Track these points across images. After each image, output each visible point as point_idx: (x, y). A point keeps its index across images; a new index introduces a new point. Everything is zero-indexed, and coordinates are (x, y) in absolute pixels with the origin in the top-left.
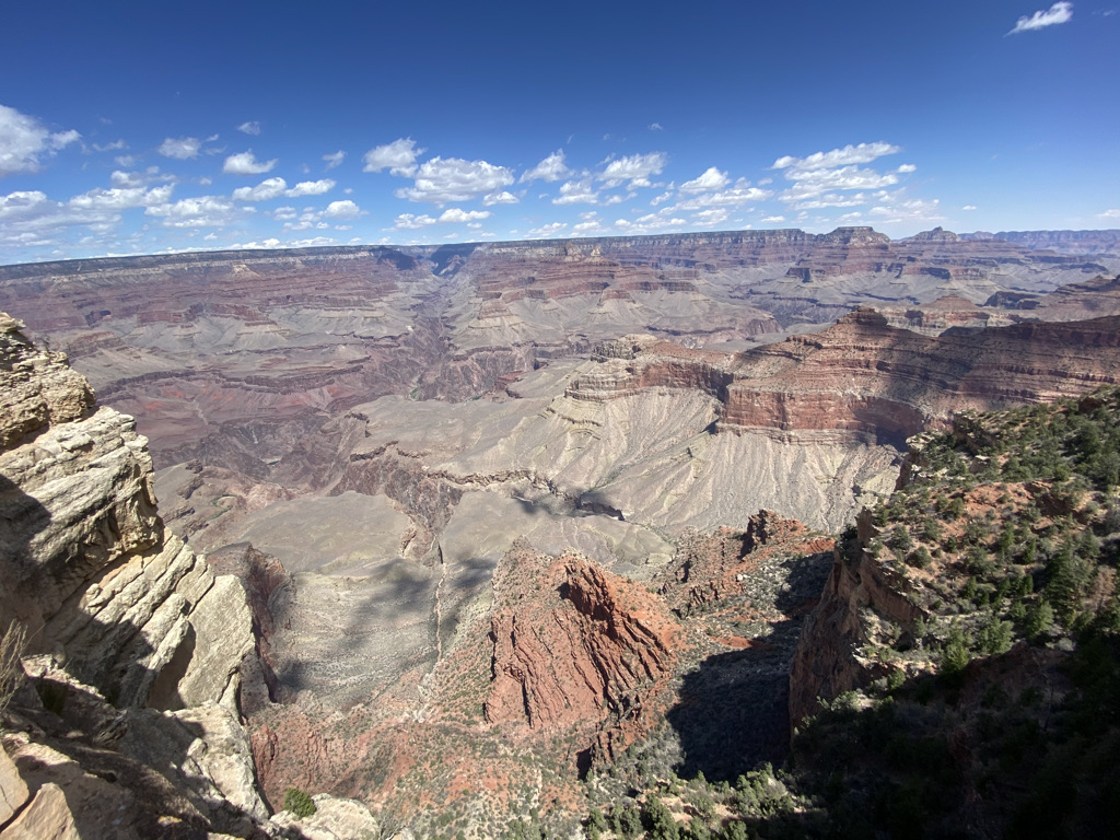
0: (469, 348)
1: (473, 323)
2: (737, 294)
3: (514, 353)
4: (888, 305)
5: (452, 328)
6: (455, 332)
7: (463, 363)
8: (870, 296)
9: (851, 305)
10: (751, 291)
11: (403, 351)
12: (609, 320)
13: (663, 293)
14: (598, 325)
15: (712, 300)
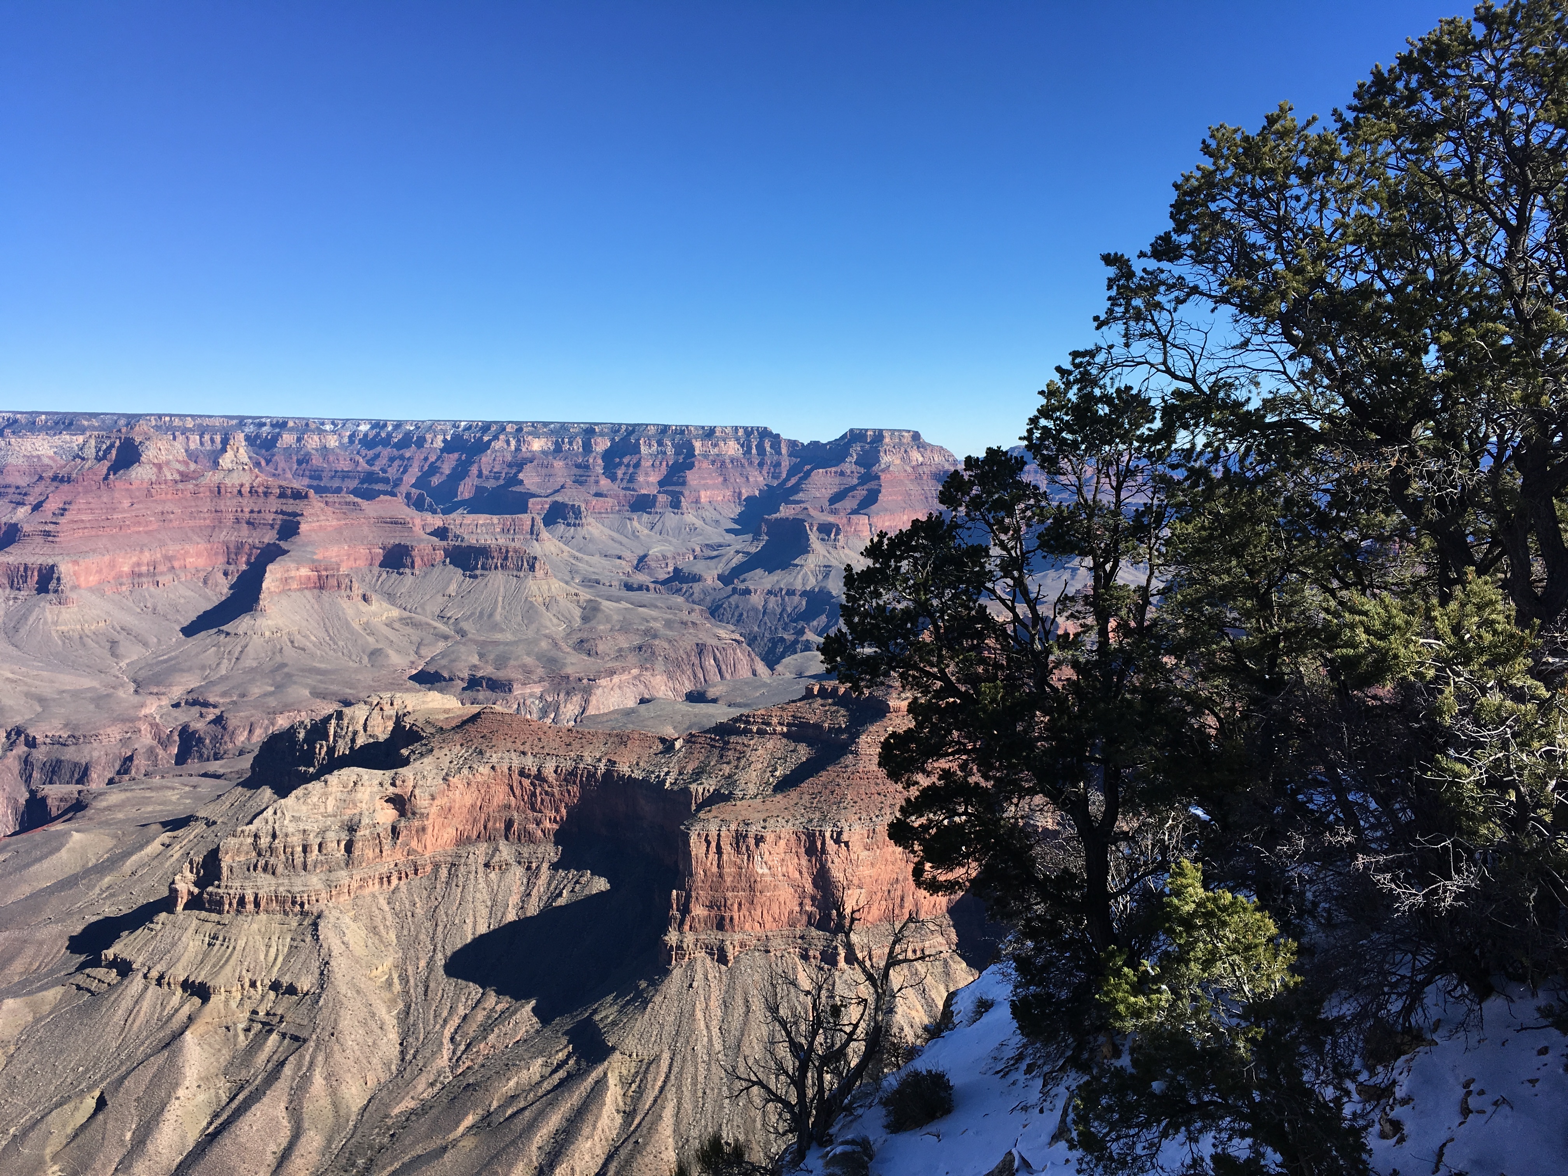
13: (450, 576)
14: (252, 670)
15: (585, 595)
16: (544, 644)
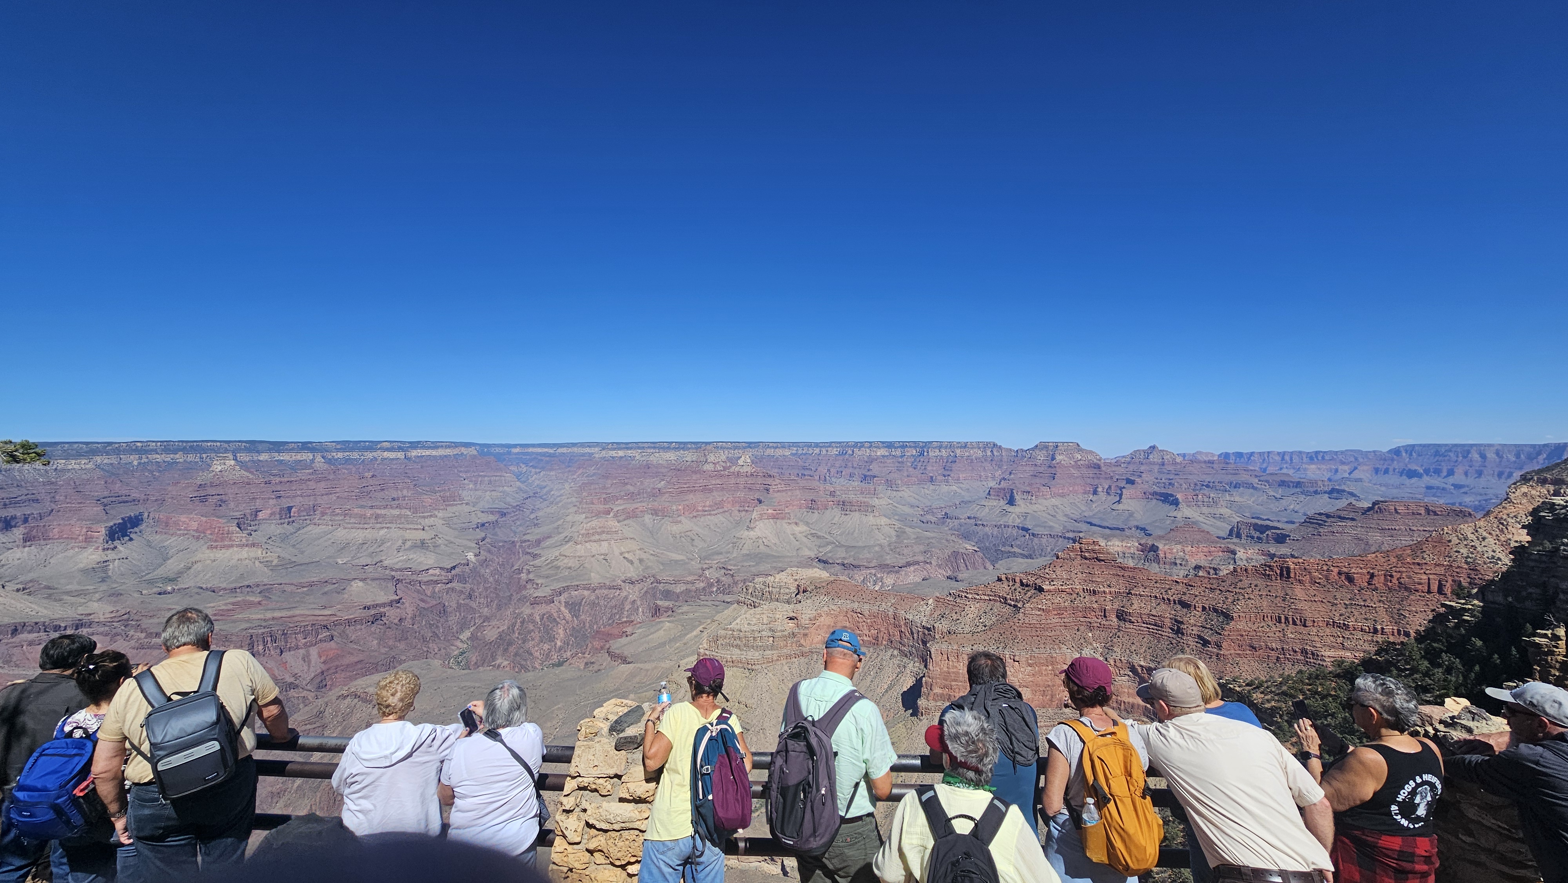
0: (557, 586)
1: (567, 549)
2: (929, 517)
3: (624, 594)
4: (1114, 536)
5: (535, 556)
6: (537, 562)
7: (543, 609)
8: (1091, 524)
9: (1071, 535)
10: (946, 514)
11: (453, 589)
12: (762, 547)
13: (834, 514)
14: (748, 555)
15: (898, 525)
16: (877, 548)
